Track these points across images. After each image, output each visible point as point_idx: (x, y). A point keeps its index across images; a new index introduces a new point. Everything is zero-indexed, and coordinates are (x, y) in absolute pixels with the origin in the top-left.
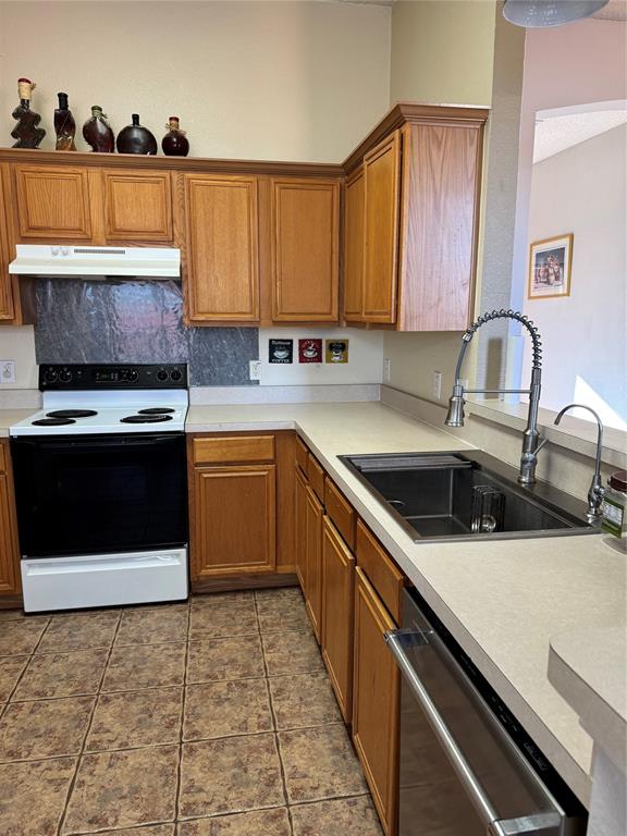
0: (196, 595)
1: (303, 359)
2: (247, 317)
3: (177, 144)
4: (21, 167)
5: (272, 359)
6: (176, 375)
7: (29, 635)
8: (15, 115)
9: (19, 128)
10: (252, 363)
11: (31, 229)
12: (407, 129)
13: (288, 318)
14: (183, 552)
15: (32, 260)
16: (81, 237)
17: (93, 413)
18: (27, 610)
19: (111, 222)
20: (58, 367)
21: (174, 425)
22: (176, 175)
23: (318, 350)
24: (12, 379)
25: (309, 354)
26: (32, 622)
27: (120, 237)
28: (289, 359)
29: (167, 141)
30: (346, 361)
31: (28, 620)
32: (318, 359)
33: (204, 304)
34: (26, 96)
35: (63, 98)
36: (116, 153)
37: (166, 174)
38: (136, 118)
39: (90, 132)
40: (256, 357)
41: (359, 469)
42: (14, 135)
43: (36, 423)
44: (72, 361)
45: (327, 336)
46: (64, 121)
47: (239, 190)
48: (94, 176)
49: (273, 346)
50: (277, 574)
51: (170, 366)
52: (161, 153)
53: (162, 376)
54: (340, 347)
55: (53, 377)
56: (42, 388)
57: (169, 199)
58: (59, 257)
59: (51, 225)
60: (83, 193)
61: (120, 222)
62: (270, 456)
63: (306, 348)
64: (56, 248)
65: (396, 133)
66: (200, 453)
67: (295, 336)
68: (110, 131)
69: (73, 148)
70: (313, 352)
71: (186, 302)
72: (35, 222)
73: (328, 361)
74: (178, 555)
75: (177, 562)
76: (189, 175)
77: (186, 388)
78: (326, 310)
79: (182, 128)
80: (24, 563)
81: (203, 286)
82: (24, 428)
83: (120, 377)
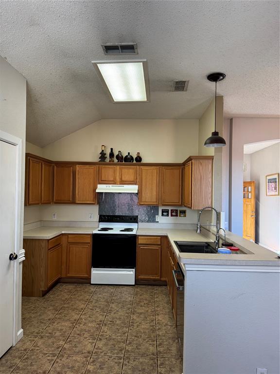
0: (137, 284)
1: (172, 215)
2: (155, 203)
3: (139, 159)
4: (100, 166)
5: (163, 215)
6: (135, 219)
7: (92, 289)
8: (100, 154)
9: (101, 156)
10: (157, 216)
11: (101, 181)
12: (193, 161)
13: (166, 204)
14: (134, 270)
15: (102, 188)
16: (114, 182)
17: (113, 229)
18: (92, 283)
19: (121, 179)
20: (104, 216)
21: (134, 232)
22: (138, 167)
23: (177, 213)
24: (92, 219)
25: (174, 214)
26: (93, 286)
27: (123, 182)
28: (168, 215)
29: (136, 158)
30: (185, 216)
31: (92, 286)
32: (177, 216)
33: (143, 199)
34: (103, 149)
35: (112, 149)
36: (124, 162)
37: (135, 167)
38: (129, 153)
39: (118, 157)
40: (158, 215)
41: (178, 244)
42: (100, 158)
43: (99, 230)
44: (108, 214)
45: (179, 209)
46: (112, 155)
47: (154, 170)
48: (118, 167)
49: (163, 211)
50: (161, 281)
51: (133, 216)
52: (135, 162)
53: (131, 219)
54: (184, 212)
55: (103, 219)
56: (99, 222)
57: (136, 173)
58: (108, 188)
59: (107, 180)
60: (115, 172)
61: (123, 179)
62: (159, 243)
63: (173, 212)
64: (107, 185)
65: (191, 162)
66: (140, 241)
67: (170, 208)
68: (122, 156)
69: (113, 161)
70: (175, 213)
71: (139, 199)
72: (102, 179)
73: (180, 216)
74: (133, 271)
75: (132, 273)
76: (141, 167)
77: (137, 223)
78: (178, 202)
79: (140, 155)
80: (92, 269)
81: (143, 195)
82: (96, 232)
83: (120, 219)
